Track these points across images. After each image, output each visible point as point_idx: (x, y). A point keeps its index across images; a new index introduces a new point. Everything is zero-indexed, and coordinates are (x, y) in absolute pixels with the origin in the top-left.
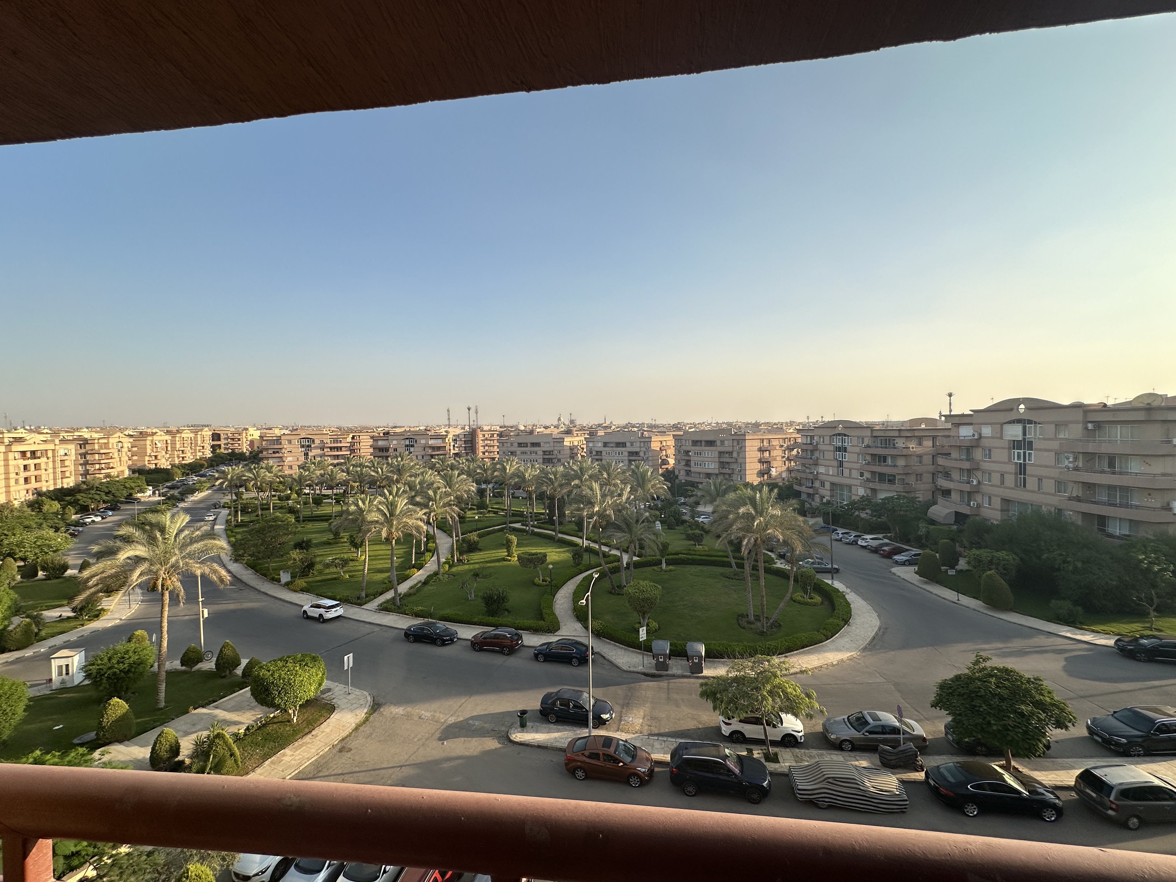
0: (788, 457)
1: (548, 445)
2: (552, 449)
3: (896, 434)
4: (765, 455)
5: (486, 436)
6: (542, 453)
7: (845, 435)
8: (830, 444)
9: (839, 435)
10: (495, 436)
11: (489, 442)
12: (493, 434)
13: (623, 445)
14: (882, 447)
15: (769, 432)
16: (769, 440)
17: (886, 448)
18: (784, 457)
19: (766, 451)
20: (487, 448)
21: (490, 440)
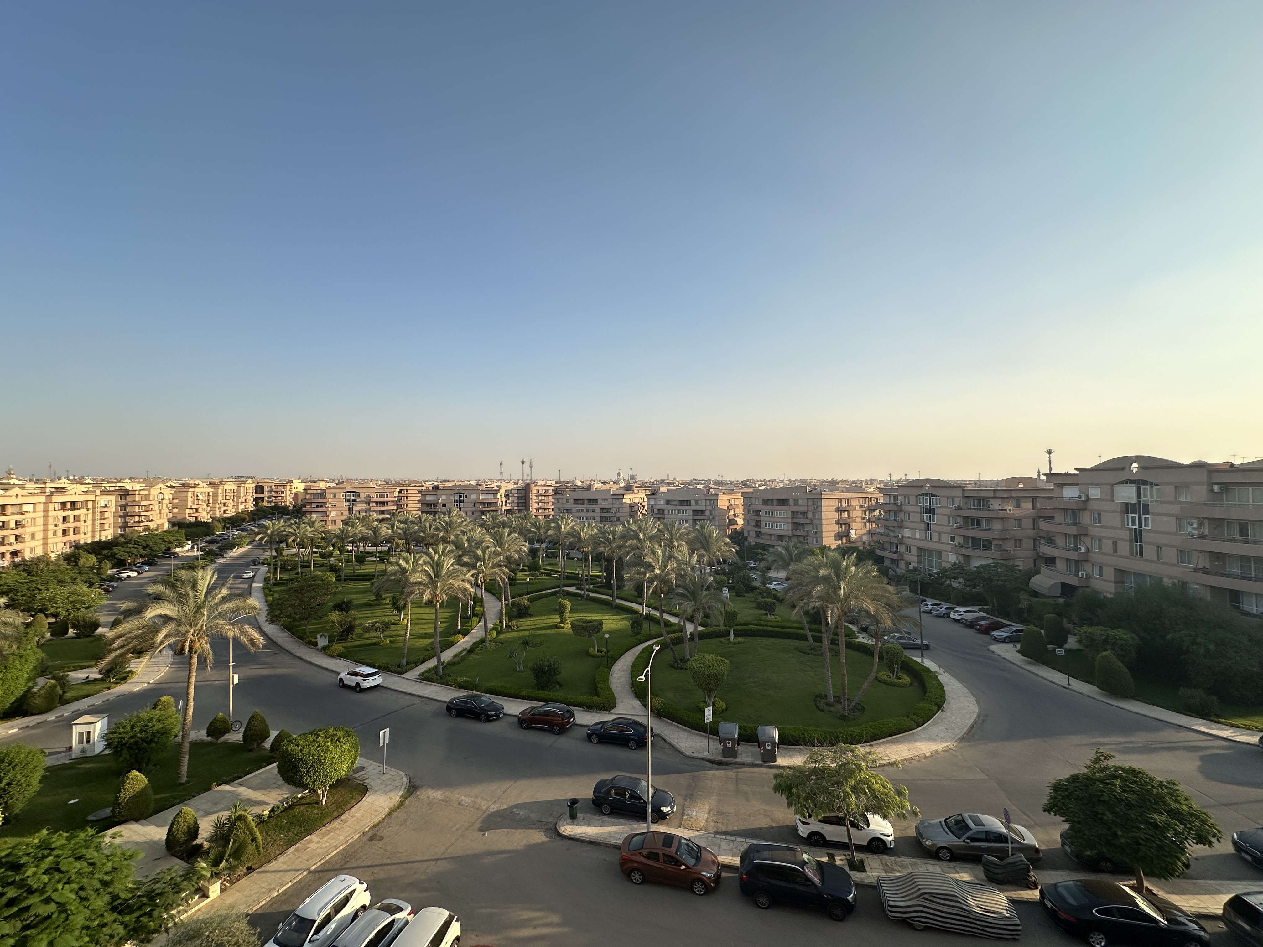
0: (869, 518)
1: (606, 502)
2: (610, 506)
3: (991, 494)
4: (843, 516)
5: (541, 491)
6: (599, 511)
7: (933, 495)
8: (917, 505)
9: (926, 494)
10: (550, 491)
11: (543, 498)
12: (548, 490)
13: (688, 503)
14: (975, 509)
15: (848, 490)
16: (848, 499)
17: (980, 509)
18: (864, 518)
19: (845, 511)
20: (541, 504)
21: (545, 496)
